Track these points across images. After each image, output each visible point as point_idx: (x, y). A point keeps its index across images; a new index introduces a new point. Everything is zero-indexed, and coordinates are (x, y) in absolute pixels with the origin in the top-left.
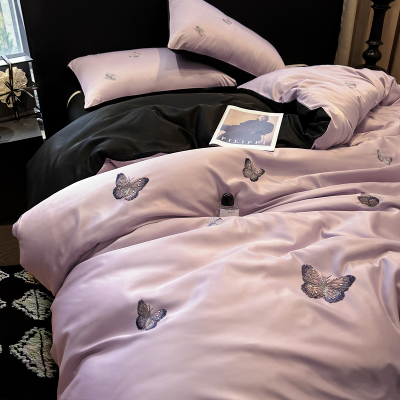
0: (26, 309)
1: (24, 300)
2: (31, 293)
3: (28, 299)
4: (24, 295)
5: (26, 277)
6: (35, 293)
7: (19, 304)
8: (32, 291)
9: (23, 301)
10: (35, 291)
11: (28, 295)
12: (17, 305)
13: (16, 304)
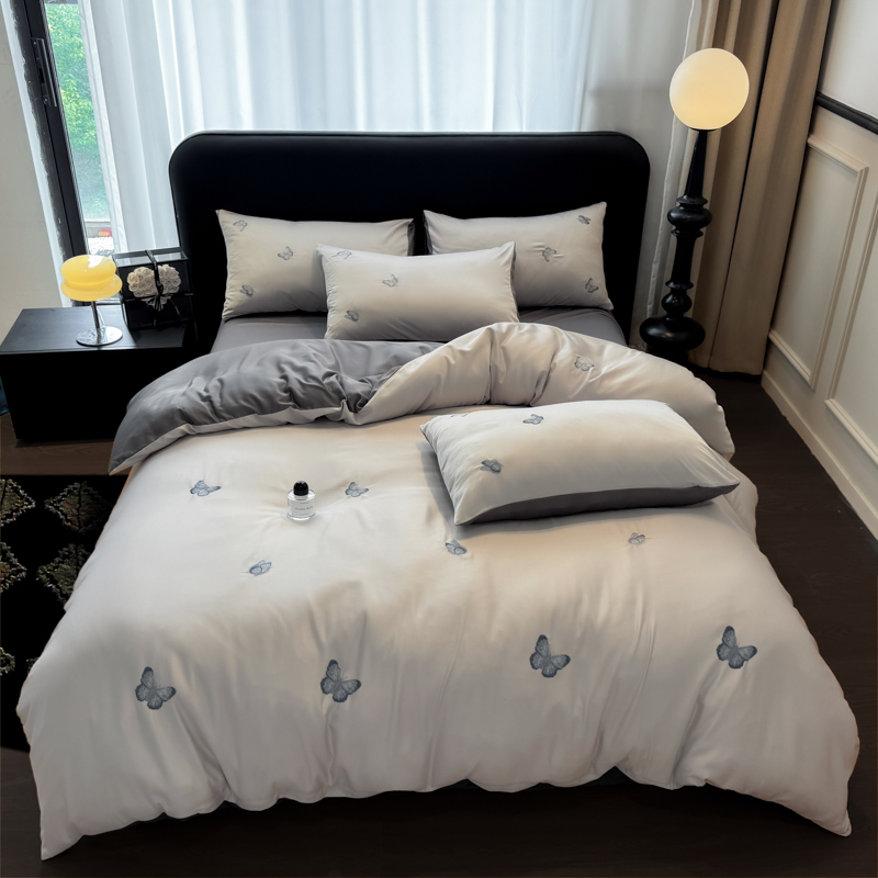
0: (58, 587)
1: (57, 567)
2: (70, 553)
3: (65, 566)
4: (58, 555)
5: (65, 511)
6: (77, 553)
7: (48, 575)
8: (72, 546)
9: (54, 568)
10: (76, 549)
11: (65, 557)
12: (44, 577)
13: (43, 572)
